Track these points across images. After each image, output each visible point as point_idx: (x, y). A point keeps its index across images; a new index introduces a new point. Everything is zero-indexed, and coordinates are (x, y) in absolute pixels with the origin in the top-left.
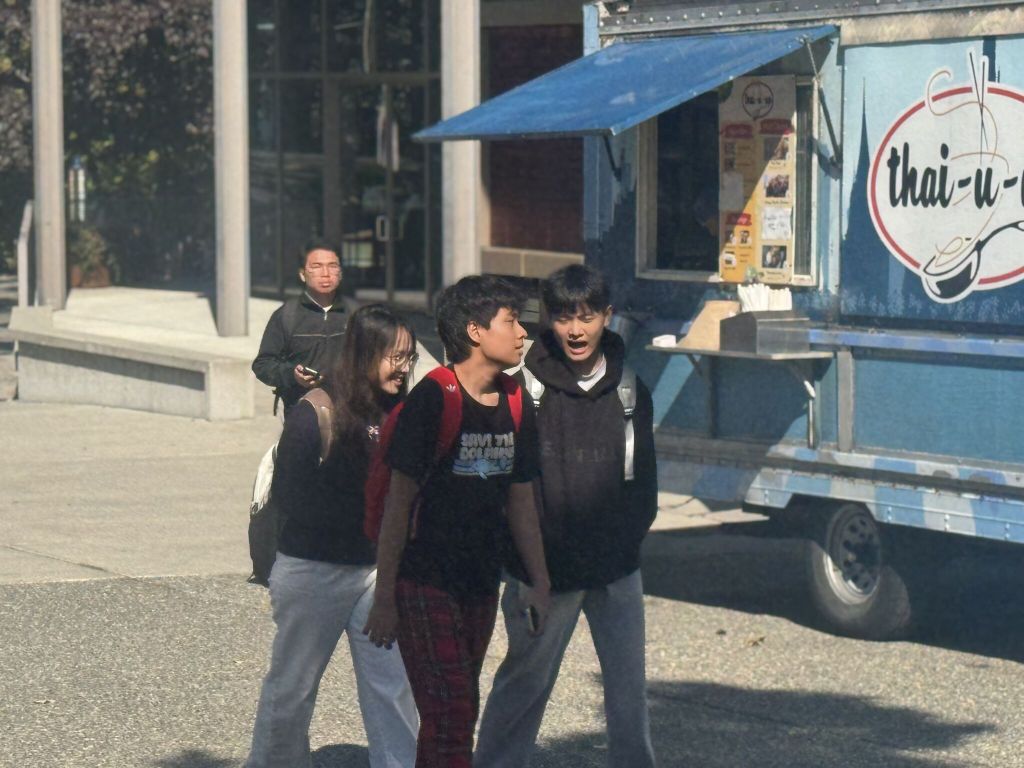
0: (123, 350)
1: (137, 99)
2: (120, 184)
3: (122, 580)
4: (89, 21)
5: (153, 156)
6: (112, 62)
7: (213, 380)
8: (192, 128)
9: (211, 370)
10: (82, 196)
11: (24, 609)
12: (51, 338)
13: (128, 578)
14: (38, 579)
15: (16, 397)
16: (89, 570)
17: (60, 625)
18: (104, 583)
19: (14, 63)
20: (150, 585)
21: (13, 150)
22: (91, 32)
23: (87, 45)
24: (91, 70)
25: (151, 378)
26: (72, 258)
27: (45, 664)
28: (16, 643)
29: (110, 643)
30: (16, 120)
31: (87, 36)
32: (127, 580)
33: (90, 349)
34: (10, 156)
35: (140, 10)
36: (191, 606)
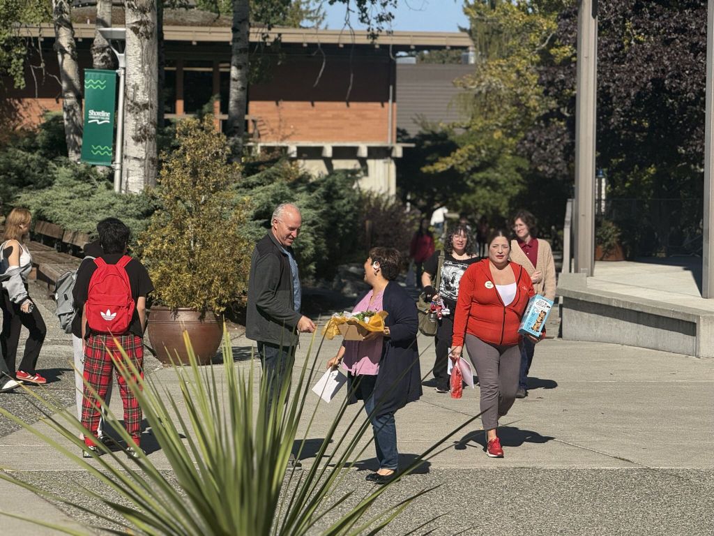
0: (637, 305)
1: (643, 129)
2: (628, 189)
3: (645, 469)
4: (612, 74)
5: (652, 171)
6: (628, 102)
7: (703, 329)
8: (682, 150)
9: (701, 321)
10: (603, 197)
11: (577, 487)
12: (587, 296)
13: (649, 468)
14: (586, 466)
15: (560, 336)
16: (620, 461)
17: (604, 500)
18: (632, 471)
19: (558, 103)
20: (664, 474)
21: (556, 163)
22: (614, 82)
23: (611, 91)
24: (613, 109)
25: (657, 326)
26: (599, 240)
27: (596, 528)
28: (574, 511)
29: (641, 515)
30: (559, 142)
31: (612, 84)
32: (647, 470)
33: (614, 304)
34: (554, 167)
35: (648, 66)
36: (697, 491)
